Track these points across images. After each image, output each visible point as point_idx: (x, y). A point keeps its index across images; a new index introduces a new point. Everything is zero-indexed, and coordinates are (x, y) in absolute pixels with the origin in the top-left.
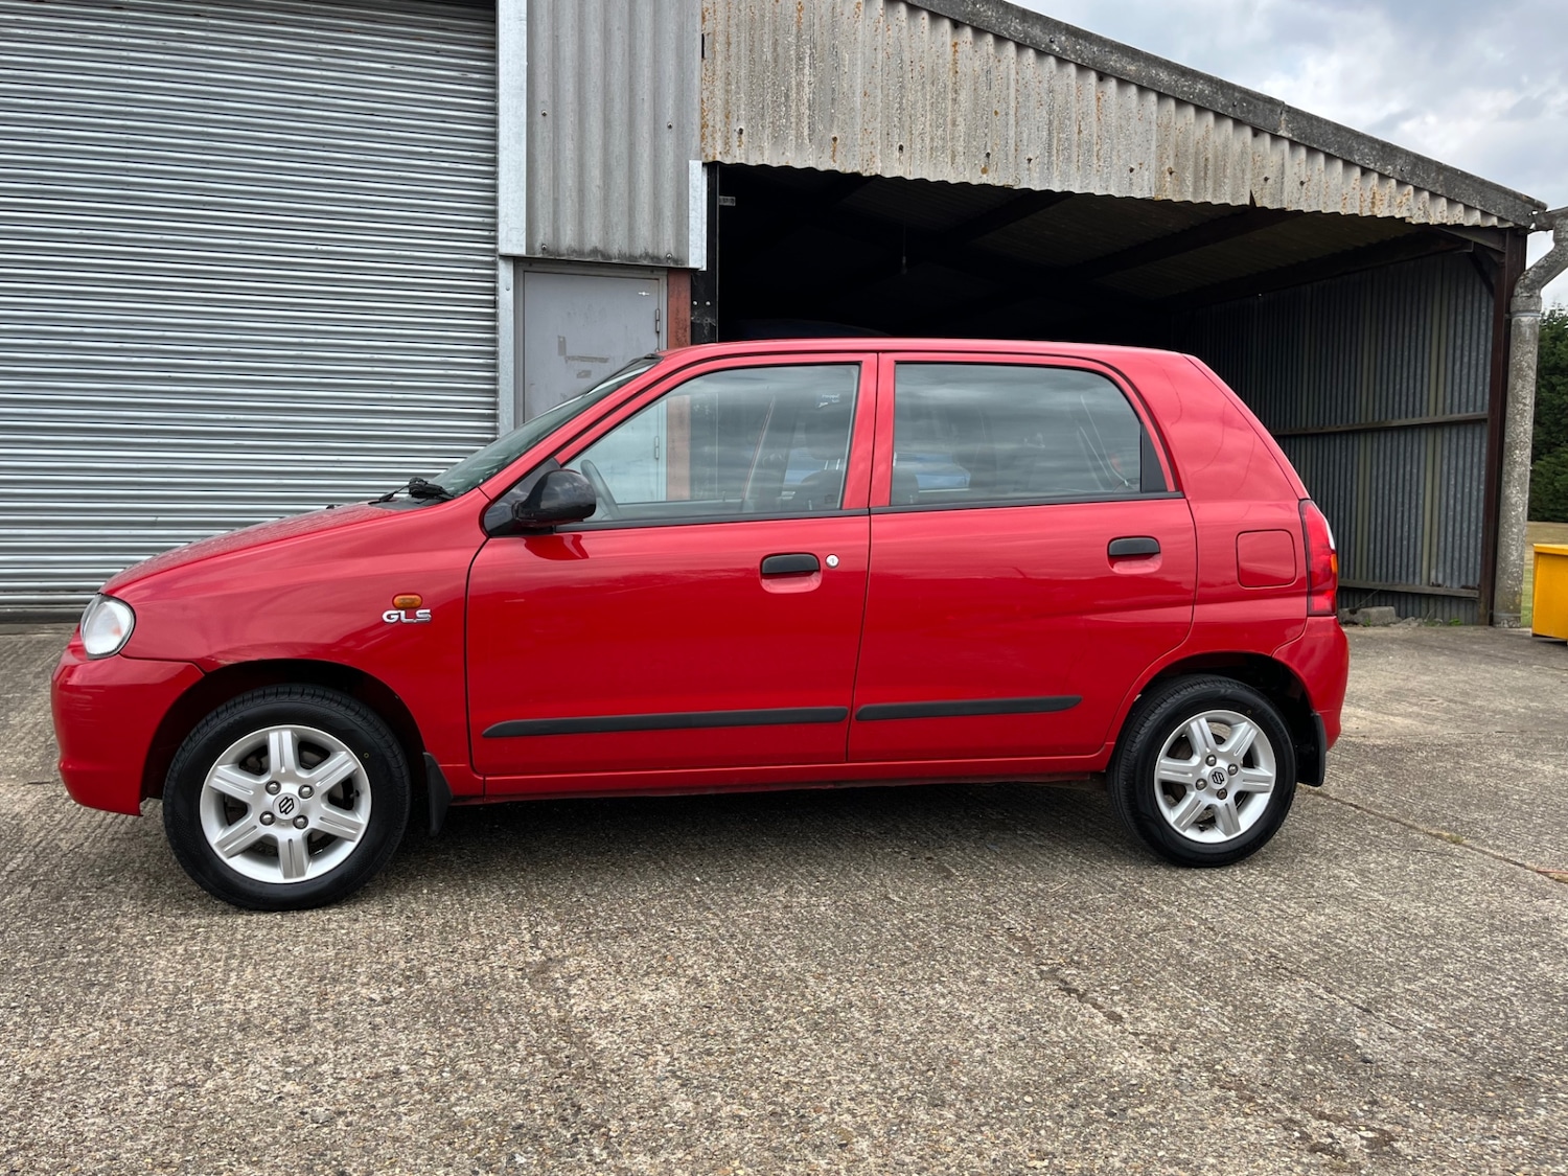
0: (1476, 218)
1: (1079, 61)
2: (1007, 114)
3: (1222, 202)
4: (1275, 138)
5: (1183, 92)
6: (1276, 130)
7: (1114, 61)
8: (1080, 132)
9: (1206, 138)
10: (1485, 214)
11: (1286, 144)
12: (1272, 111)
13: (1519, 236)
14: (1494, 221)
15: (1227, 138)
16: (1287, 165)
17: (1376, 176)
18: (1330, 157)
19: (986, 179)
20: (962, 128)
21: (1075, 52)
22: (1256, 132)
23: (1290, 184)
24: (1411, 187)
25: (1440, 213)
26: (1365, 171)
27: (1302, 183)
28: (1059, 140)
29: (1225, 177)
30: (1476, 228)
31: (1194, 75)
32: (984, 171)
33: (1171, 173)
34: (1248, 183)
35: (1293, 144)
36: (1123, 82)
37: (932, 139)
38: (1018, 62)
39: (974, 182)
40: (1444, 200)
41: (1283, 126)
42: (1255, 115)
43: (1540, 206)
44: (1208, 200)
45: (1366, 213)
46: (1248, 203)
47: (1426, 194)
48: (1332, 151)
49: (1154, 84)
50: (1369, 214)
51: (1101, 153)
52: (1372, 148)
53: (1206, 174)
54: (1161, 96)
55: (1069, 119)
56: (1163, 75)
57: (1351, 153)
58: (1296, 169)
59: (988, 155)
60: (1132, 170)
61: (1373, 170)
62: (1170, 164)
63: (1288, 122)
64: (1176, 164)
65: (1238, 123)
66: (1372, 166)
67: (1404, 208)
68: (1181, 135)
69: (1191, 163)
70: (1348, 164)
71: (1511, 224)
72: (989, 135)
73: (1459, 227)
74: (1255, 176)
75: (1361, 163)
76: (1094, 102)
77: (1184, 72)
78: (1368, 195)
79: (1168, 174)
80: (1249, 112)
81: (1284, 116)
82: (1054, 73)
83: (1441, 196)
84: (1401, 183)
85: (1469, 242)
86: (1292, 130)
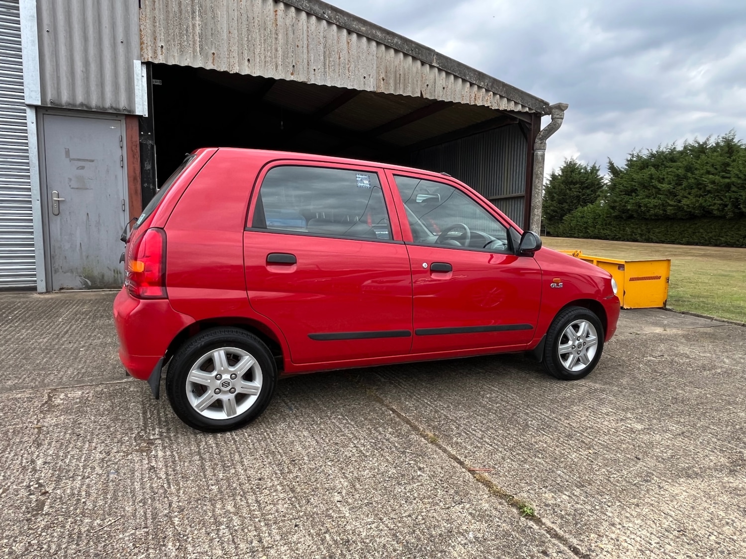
0: (519, 108)
1: (338, 24)
2: (303, 47)
3: (408, 95)
4: (432, 67)
5: (388, 42)
6: (431, 63)
7: (355, 25)
8: (340, 58)
9: (399, 64)
10: (523, 106)
11: (436, 69)
12: (429, 54)
13: (537, 117)
14: (527, 109)
15: (409, 65)
16: (437, 79)
17: (476, 86)
18: (456, 77)
19: (292, 78)
20: (280, 52)
21: (336, 19)
22: (423, 64)
23: (439, 89)
24: (491, 93)
25: (504, 105)
26: (472, 85)
27: (444, 88)
28: (329, 61)
29: (409, 83)
30: (519, 112)
31: (394, 35)
32: (292, 74)
33: (383, 80)
34: (419, 87)
35: (440, 70)
36: (360, 36)
37: (265, 57)
38: (308, 22)
39: (288, 79)
40: (506, 99)
41: (435, 61)
42: (422, 55)
43: (546, 104)
44: (401, 93)
45: (472, 103)
46: (420, 96)
47: (498, 96)
48: (457, 74)
49: (374, 37)
50: (474, 104)
51: (350, 69)
52: (475, 74)
53: (400, 81)
54: (378, 44)
55: (334, 51)
56: (379, 34)
57: (465, 76)
58: (441, 82)
59: (294, 66)
60: (365, 78)
61: (475, 84)
62: (383, 75)
63: (437, 60)
64: (386, 76)
65: (414, 58)
66: (474, 82)
67: (489, 102)
68: (388, 62)
69: (393, 76)
70: (464, 81)
71: (534, 111)
72: (294, 56)
73: (512, 111)
74: (423, 84)
75: (470, 80)
76: (346, 43)
77: (389, 33)
78: (473, 95)
80: (419, 53)
81: (435, 56)
82: (326, 28)
83: (504, 97)
84: (487, 91)
85: (517, 118)
86: (439, 64)
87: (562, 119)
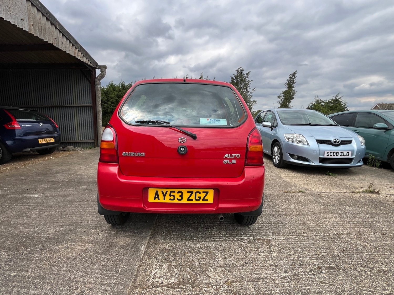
0: (89, 63)
3: (46, 41)
4: (56, 28)
5: (34, 2)
9: (40, 19)
10: (91, 63)
12: (54, 20)
13: (94, 69)
14: (92, 65)
15: (45, 22)
16: (59, 36)
17: (75, 47)
22: (52, 24)
23: (60, 43)
25: (84, 60)
27: (62, 43)
29: (46, 33)
33: (33, 26)
34: (51, 38)
35: (59, 31)
41: (57, 25)
42: (51, 19)
43: (98, 64)
44: (43, 39)
45: (74, 55)
46: (52, 43)
47: (83, 55)
48: (67, 37)
50: (74, 56)
51: (11, 9)
52: (74, 40)
53: (42, 31)
57: (70, 39)
58: (61, 38)
60: (22, 20)
62: (32, 23)
64: (34, 24)
65: (47, 19)
66: (74, 44)
67: (79, 57)
68: (33, 15)
69: (37, 26)
70: (70, 42)
71: (94, 66)
73: (87, 64)
74: (53, 36)
75: (72, 43)
78: (74, 51)
79: (32, 26)
80: (50, 18)
81: (57, 23)
83: (85, 56)
84: (79, 51)
85: (88, 68)
86: (59, 28)
87: (106, 72)
